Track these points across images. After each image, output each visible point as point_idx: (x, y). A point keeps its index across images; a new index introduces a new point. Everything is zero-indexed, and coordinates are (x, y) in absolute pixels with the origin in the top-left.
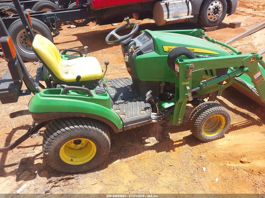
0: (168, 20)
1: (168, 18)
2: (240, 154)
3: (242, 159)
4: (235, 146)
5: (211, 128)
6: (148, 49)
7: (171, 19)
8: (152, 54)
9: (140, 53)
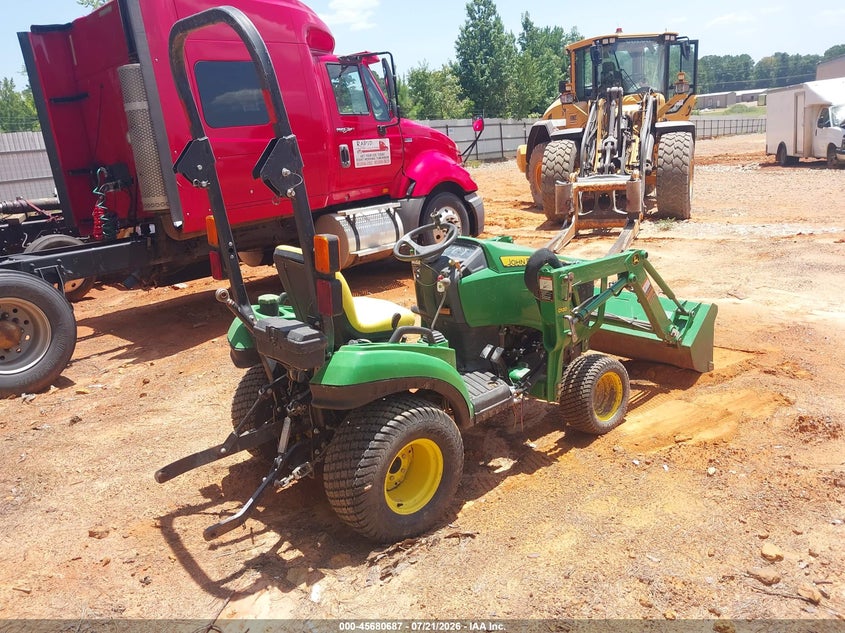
0: (361, 253)
1: (358, 249)
2: (669, 432)
3: (677, 439)
4: (654, 425)
5: (600, 407)
6: (476, 264)
7: (364, 251)
8: (484, 273)
9: (467, 273)
